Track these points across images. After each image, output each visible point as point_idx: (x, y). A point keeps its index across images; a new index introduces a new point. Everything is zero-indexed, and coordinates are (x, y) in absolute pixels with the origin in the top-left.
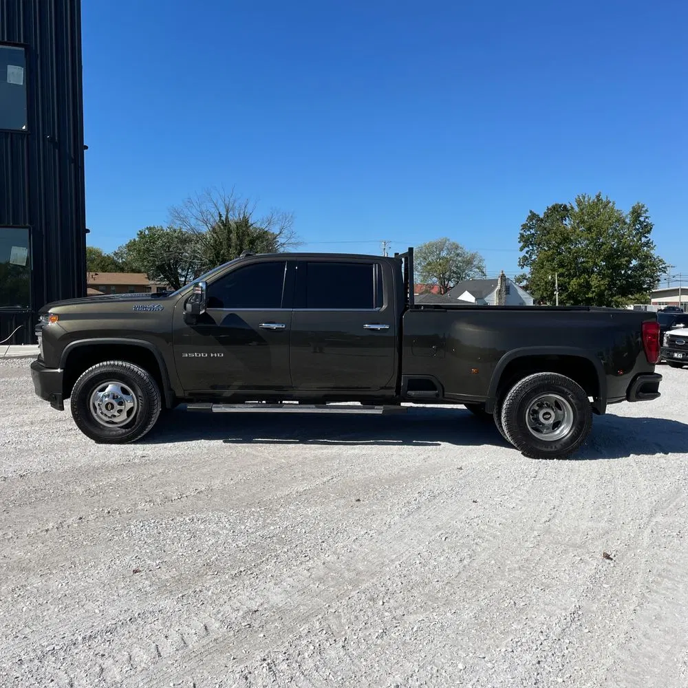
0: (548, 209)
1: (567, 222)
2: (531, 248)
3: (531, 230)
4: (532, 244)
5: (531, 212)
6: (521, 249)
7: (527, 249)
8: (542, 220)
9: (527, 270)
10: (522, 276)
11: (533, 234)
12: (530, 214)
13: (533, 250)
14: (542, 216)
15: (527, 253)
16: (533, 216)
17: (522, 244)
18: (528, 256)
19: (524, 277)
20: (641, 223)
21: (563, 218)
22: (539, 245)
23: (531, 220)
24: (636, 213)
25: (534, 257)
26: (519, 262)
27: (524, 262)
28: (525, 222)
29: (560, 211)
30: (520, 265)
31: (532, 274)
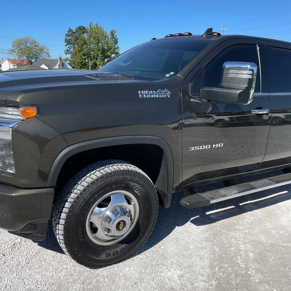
0: (77, 28)
1: (85, 35)
2: (70, 45)
3: (70, 37)
4: (70, 44)
5: (69, 28)
6: (66, 46)
7: (68, 46)
8: (74, 33)
9: (69, 56)
10: (67, 58)
11: (71, 39)
12: (69, 29)
13: (71, 46)
14: (74, 31)
15: (68, 48)
16: (70, 30)
17: (66, 43)
18: (69, 49)
19: (67, 59)
20: (114, 38)
21: (83, 33)
22: (73, 44)
23: (70, 32)
24: (112, 34)
25: (72, 50)
26: (65, 52)
27: (67, 52)
28: (67, 33)
29: (82, 30)
30: (65, 53)
31: (71, 58)
